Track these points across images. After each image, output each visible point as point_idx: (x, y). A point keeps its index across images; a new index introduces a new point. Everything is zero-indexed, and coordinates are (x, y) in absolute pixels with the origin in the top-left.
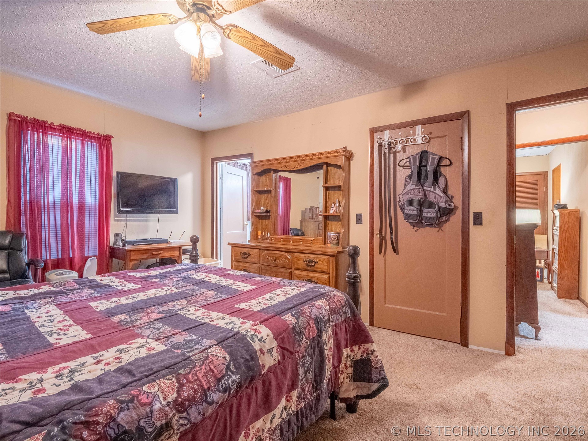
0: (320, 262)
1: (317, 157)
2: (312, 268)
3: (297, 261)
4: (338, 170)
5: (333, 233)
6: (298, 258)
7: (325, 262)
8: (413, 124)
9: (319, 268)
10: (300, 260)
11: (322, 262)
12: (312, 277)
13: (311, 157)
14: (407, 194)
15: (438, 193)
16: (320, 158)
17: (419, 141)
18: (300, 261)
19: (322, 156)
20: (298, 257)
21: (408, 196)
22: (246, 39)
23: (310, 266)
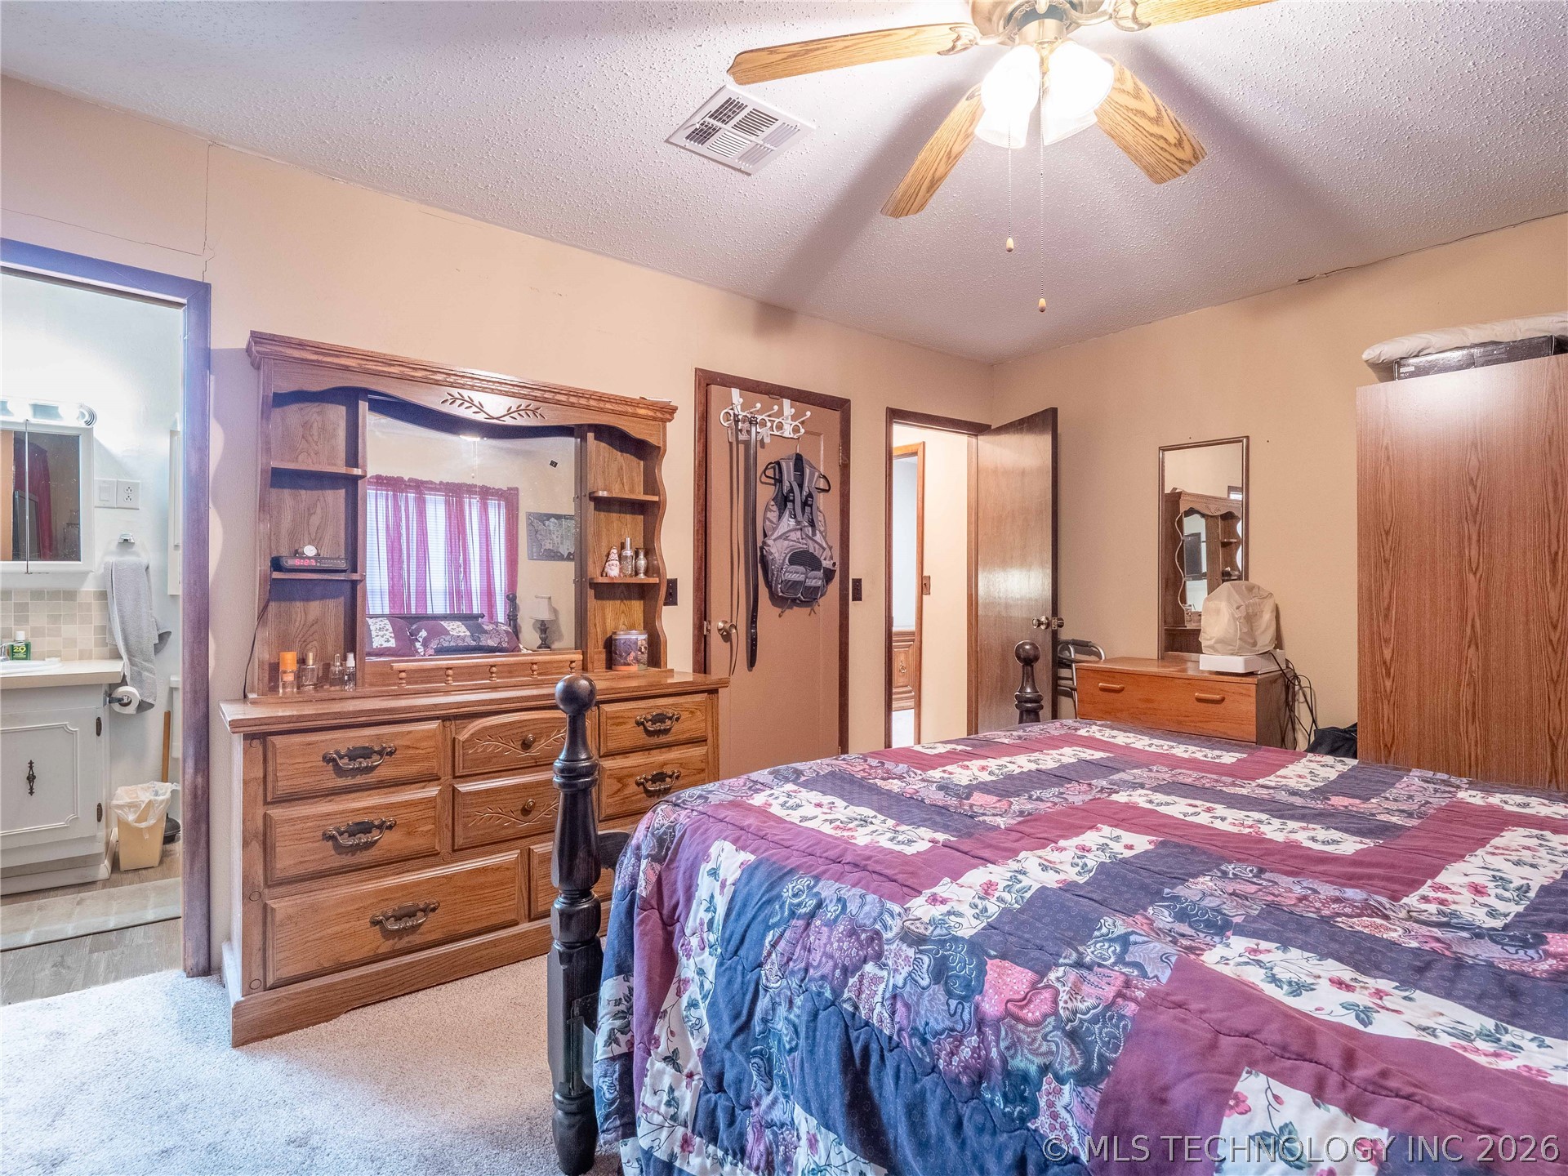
0: (685, 715)
1: (592, 403)
2: (663, 739)
3: (614, 727)
4: (619, 453)
5: (634, 632)
6: (617, 718)
7: (699, 713)
8: (776, 392)
9: (684, 732)
10: (624, 723)
11: (692, 712)
12: (665, 764)
13: (573, 399)
14: (785, 539)
15: (819, 541)
16: (602, 410)
17: (788, 431)
18: (624, 727)
19: (608, 406)
20: (617, 715)
21: (786, 542)
22: (967, 124)
23: (658, 733)
